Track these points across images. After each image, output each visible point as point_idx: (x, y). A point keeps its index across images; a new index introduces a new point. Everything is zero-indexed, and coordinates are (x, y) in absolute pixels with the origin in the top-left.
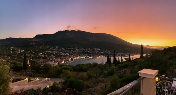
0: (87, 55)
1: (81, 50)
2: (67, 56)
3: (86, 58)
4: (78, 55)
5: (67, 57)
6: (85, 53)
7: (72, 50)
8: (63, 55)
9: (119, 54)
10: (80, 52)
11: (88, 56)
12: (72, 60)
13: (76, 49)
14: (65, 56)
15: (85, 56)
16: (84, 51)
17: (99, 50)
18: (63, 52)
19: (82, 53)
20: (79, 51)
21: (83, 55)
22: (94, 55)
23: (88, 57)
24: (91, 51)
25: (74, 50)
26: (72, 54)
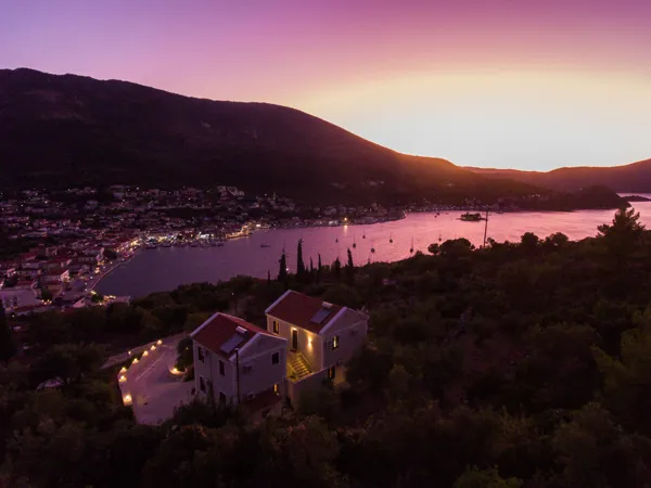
0: (181, 223)
1: (147, 200)
2: (74, 238)
3: (179, 237)
4: (134, 226)
5: (75, 245)
6: (173, 214)
7: (93, 203)
8: (44, 232)
9: (334, 210)
10: (142, 209)
11: (189, 226)
12: (110, 255)
13: (119, 195)
14: (61, 236)
15: (175, 229)
16: (163, 203)
17: (242, 193)
18: (34, 217)
19: (154, 217)
20: (139, 204)
21: (164, 222)
22: (215, 222)
23: (188, 236)
24: (198, 203)
25: (105, 198)
26: (97, 225)
